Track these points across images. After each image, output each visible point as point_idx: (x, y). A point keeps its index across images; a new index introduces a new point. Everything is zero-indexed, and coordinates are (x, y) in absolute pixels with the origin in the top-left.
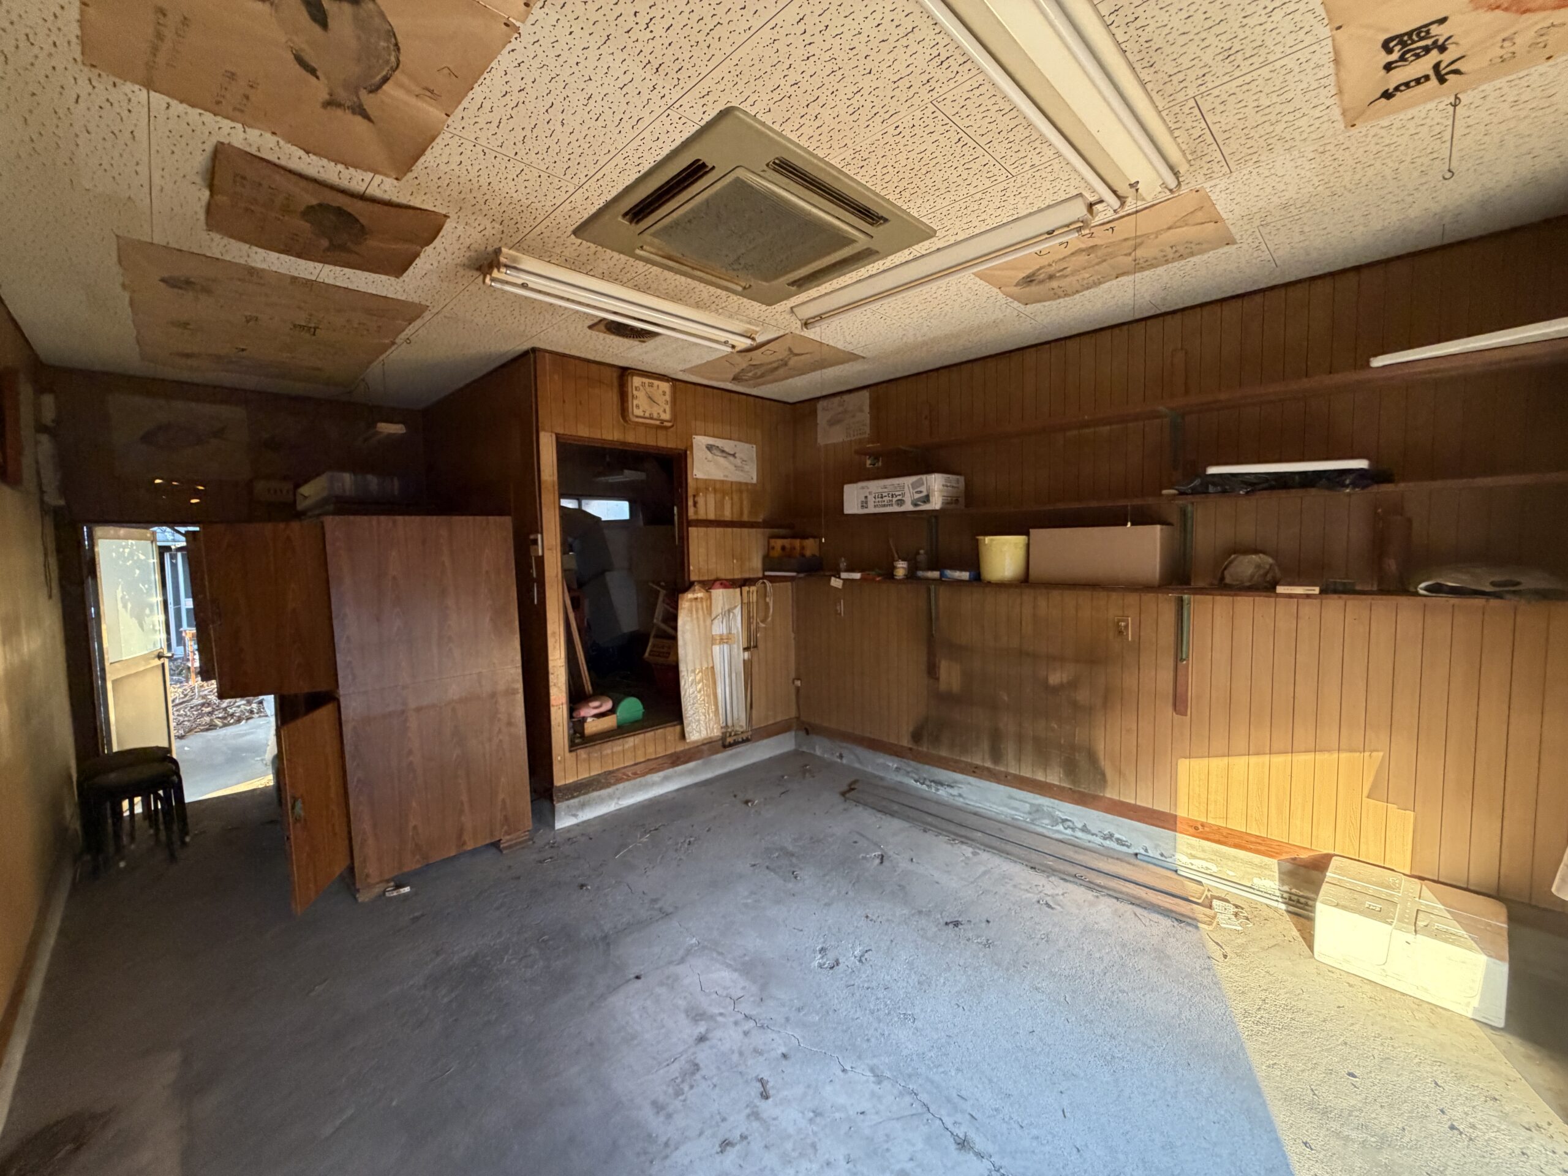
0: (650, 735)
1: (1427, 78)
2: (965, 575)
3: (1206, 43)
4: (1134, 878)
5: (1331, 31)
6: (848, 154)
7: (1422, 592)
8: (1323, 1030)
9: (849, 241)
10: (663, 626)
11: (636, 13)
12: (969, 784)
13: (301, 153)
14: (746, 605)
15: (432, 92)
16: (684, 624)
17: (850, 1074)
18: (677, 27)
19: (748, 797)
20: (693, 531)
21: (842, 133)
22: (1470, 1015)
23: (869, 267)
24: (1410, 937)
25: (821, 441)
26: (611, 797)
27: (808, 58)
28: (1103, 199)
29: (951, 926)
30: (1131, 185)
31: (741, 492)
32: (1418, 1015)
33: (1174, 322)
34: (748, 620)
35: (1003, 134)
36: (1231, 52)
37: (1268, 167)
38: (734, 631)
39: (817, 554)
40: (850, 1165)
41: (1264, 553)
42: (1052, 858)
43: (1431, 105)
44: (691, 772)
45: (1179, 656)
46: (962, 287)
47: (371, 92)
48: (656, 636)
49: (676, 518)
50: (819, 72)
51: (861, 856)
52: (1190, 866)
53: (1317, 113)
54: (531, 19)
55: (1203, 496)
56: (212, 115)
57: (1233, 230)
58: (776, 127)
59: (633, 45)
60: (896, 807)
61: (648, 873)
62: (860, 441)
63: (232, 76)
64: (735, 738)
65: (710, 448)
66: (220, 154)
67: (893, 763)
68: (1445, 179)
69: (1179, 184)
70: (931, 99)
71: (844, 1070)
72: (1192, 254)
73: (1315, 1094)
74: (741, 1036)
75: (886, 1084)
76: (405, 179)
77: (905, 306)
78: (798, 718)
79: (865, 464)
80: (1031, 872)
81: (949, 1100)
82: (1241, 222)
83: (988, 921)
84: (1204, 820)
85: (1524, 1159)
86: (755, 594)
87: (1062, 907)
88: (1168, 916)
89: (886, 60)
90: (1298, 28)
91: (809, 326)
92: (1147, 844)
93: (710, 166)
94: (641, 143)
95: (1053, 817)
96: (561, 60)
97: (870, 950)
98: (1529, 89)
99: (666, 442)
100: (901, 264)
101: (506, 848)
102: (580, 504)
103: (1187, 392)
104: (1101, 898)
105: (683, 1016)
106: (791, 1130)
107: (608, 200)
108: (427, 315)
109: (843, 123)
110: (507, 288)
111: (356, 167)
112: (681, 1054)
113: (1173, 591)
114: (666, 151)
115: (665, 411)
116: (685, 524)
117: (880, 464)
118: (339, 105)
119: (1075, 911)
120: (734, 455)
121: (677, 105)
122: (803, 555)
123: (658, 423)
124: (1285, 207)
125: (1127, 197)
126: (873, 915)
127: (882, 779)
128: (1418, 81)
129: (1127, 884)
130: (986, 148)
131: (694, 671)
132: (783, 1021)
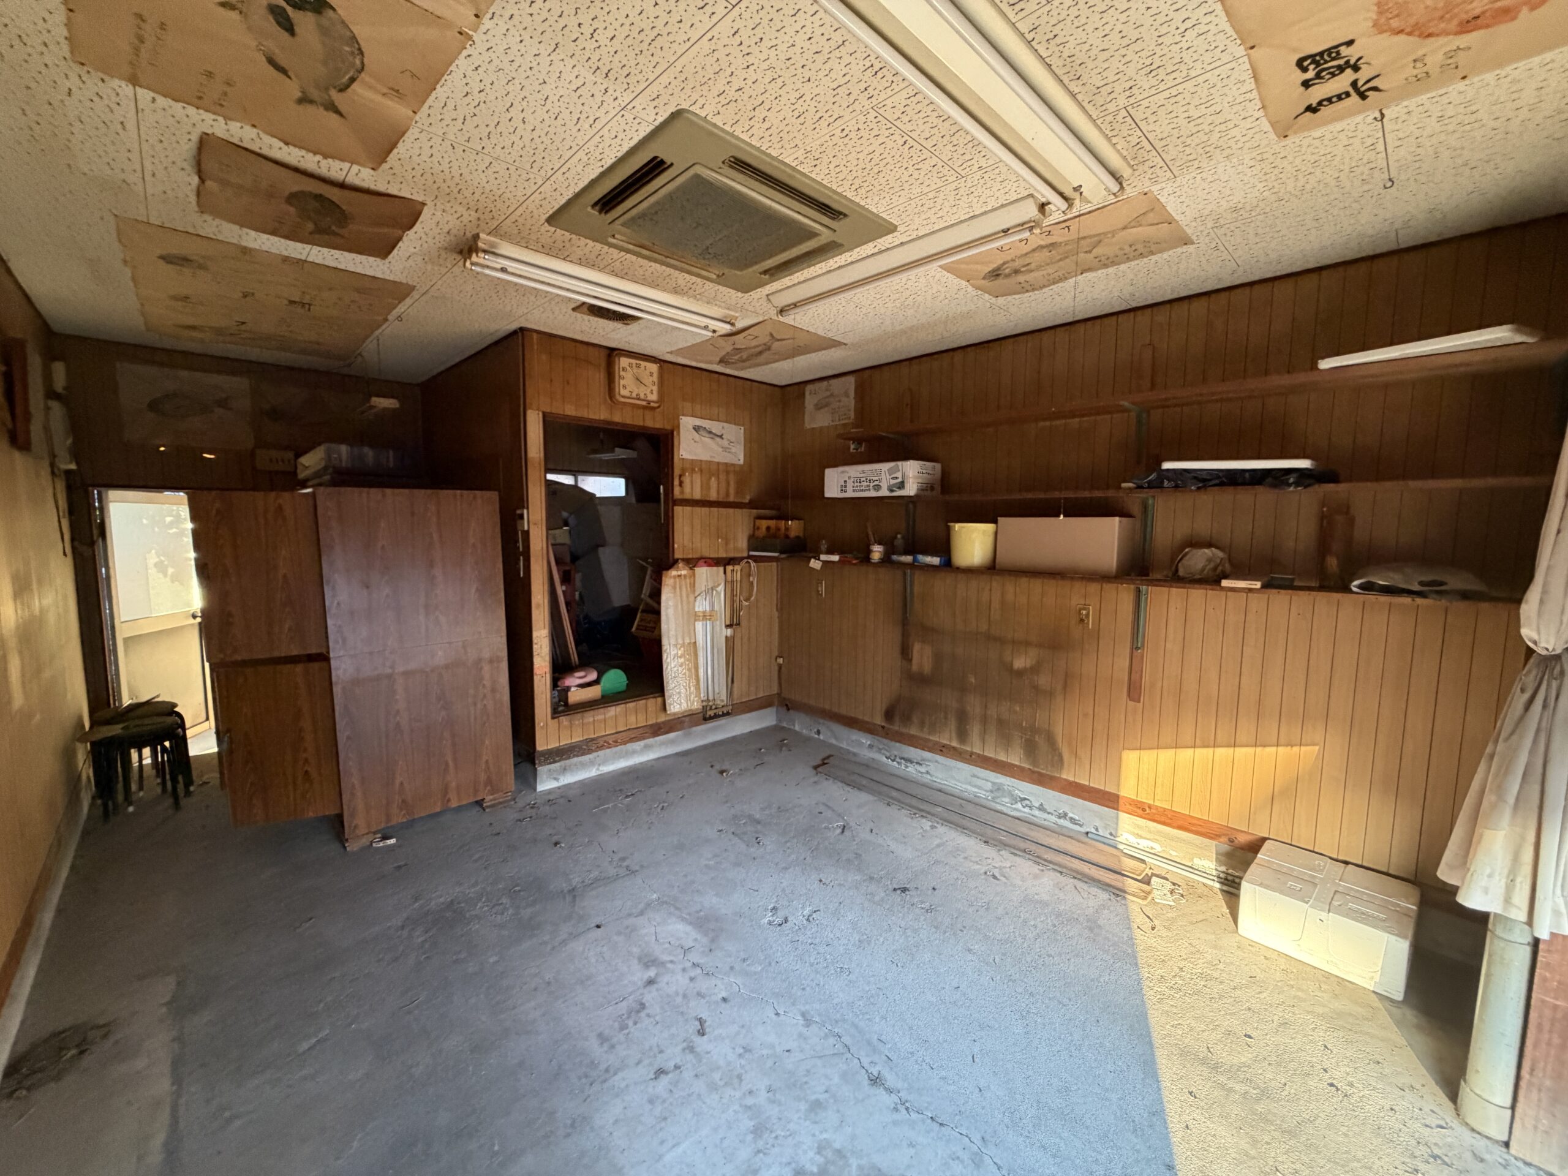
0: (631, 705)
1: (1348, 94)
2: (935, 561)
3: (1127, 59)
4: (1081, 855)
5: (1246, 50)
6: (800, 153)
7: (1355, 589)
8: (1231, 997)
9: (812, 235)
10: (649, 601)
11: (580, 24)
12: (936, 762)
13: (282, 144)
14: (730, 584)
15: (397, 91)
16: (668, 599)
17: (782, 1017)
18: (620, 38)
19: (724, 768)
20: (678, 509)
21: (791, 135)
22: (1372, 989)
23: (836, 259)
24: (1324, 915)
25: (808, 425)
26: (592, 763)
27: (748, 67)
28: (1050, 201)
29: (899, 892)
30: (1075, 189)
31: (727, 473)
32: (1324, 987)
33: (1144, 318)
34: (732, 598)
35: (947, 138)
36: (1152, 67)
37: (1211, 172)
38: (716, 608)
39: (801, 535)
40: (770, 1094)
41: (1217, 547)
42: (1005, 833)
43: (1359, 118)
44: (672, 742)
45: (1136, 644)
46: (931, 279)
47: (341, 90)
48: (643, 611)
49: (662, 496)
50: (760, 79)
51: (823, 826)
52: (1136, 845)
53: (1248, 124)
54: (483, 28)
55: (1159, 490)
56: (195, 110)
57: (1189, 231)
58: (727, 128)
59: (581, 52)
60: (864, 782)
61: (620, 834)
62: (844, 425)
63: (210, 75)
64: (715, 711)
65: (697, 429)
66: (205, 142)
67: (866, 739)
68: (1385, 188)
69: (1122, 188)
70: (872, 105)
71: (777, 1014)
72: (1152, 253)
73: (1210, 1052)
74: (687, 981)
75: (814, 1028)
76: (381, 169)
77: (878, 296)
78: (779, 694)
79: (849, 448)
80: (984, 846)
81: (869, 1043)
82: (1194, 224)
83: (934, 889)
84: (1151, 802)
85: (1392, 1115)
86: (739, 573)
87: (1007, 879)
88: (1107, 890)
89: (823, 70)
90: (1213, 47)
91: (784, 314)
92: (1098, 823)
93: (669, 163)
94: (600, 140)
95: (1013, 795)
96: (515, 65)
97: (819, 910)
98: (1451, 105)
99: (654, 422)
100: (868, 257)
101: (488, 807)
102: (576, 481)
103: (1153, 386)
104: (1046, 872)
105: (636, 961)
106: (722, 1063)
107: (576, 191)
108: (415, 295)
109: (790, 125)
110: (487, 271)
111: (333, 157)
112: (631, 994)
113: (1132, 582)
114: (626, 148)
115: (652, 392)
116: (671, 504)
117: (863, 449)
118: (311, 102)
119: (1018, 882)
120: (721, 437)
121: (630, 107)
122: (787, 537)
123: (644, 403)
124: (1236, 210)
125: (1074, 199)
126: (827, 879)
127: (855, 754)
128: (1339, 97)
129: (1073, 860)
130: (932, 150)
131: (675, 645)
132: (728, 968)
